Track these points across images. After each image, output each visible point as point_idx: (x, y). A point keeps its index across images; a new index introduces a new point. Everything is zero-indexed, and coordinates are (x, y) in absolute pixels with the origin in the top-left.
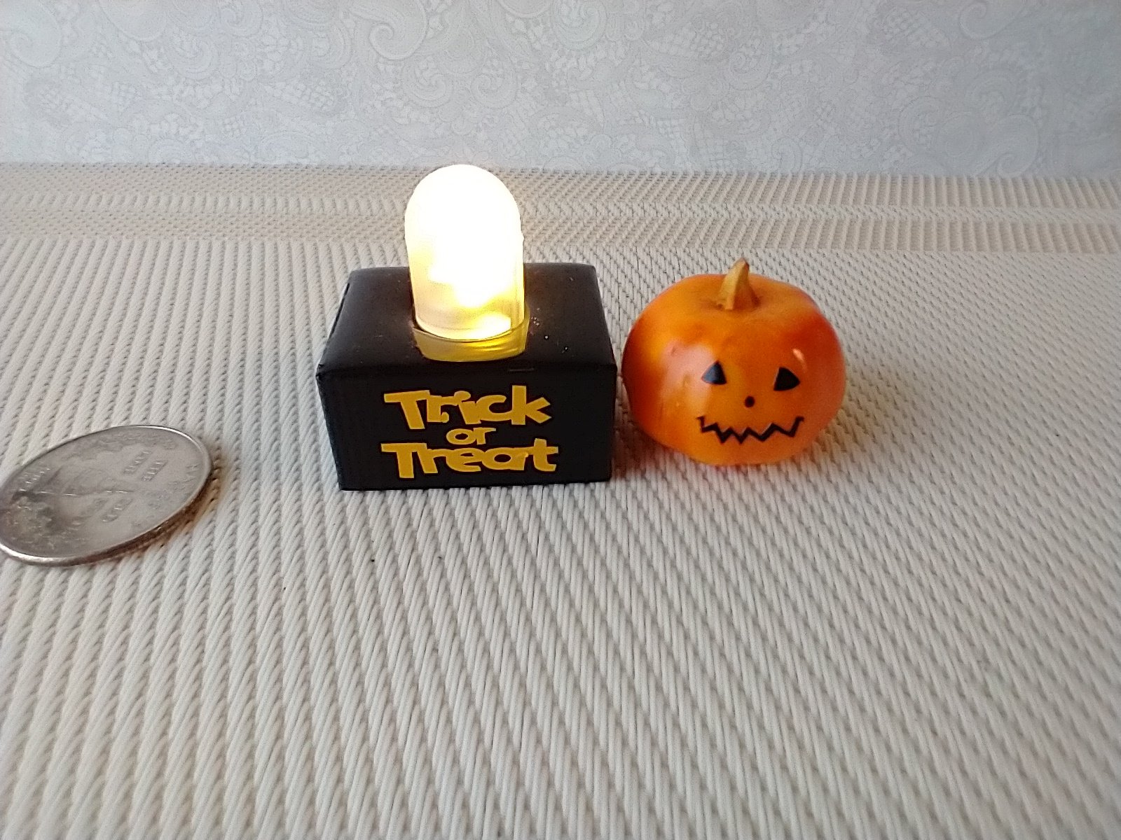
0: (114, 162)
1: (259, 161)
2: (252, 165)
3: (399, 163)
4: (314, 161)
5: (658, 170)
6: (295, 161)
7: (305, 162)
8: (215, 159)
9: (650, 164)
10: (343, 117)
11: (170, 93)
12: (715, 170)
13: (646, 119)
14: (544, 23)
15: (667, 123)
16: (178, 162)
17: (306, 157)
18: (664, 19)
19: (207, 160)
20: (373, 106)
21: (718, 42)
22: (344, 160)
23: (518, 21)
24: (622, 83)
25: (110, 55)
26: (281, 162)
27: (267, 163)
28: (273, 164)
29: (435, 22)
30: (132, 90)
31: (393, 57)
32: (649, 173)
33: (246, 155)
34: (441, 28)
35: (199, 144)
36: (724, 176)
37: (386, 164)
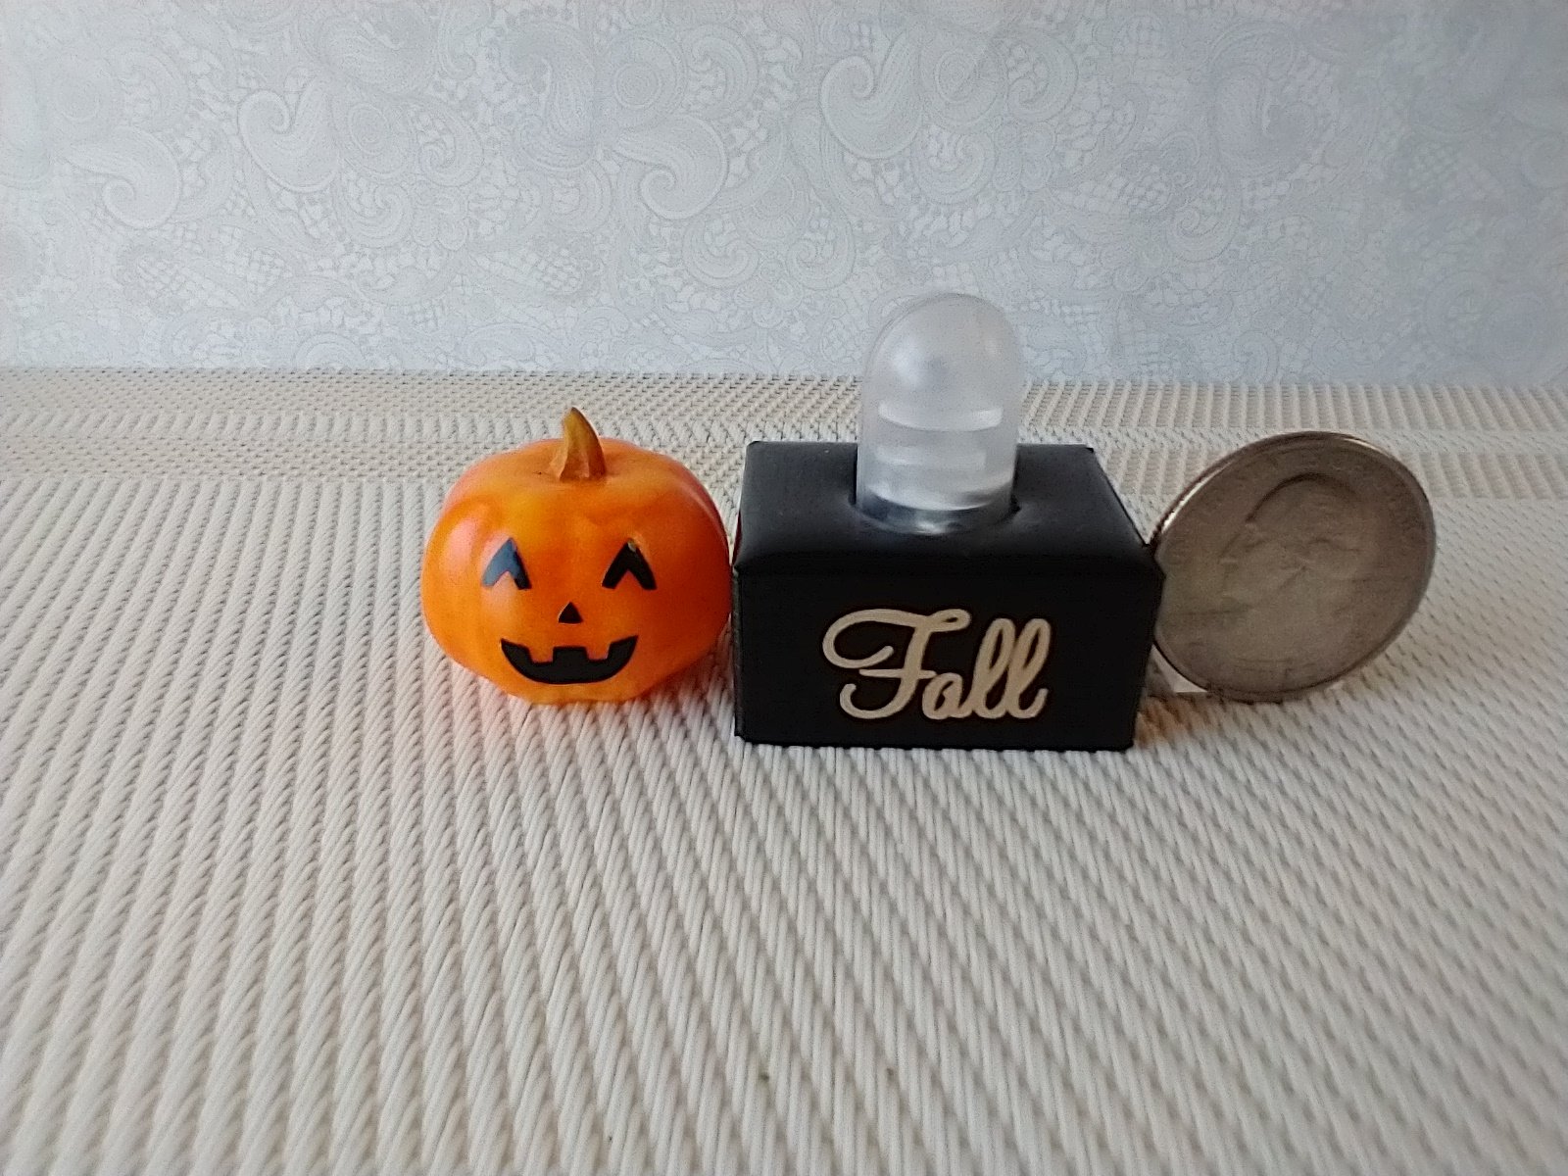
0: (243, 367)
1: (462, 366)
2: (449, 372)
3: (670, 369)
4: (543, 365)
5: (1061, 379)
6: (513, 365)
7: (529, 367)
8: (394, 361)
9: (1048, 370)
10: (591, 301)
11: (336, 268)
12: (1145, 379)
13: (1046, 304)
14: (901, 166)
15: (1077, 309)
16: (339, 368)
17: (533, 359)
18: (1082, 159)
19: (383, 365)
20: (637, 287)
21: (1160, 192)
22: (589, 365)
23: (864, 164)
24: (1013, 254)
25: (251, 212)
26: (494, 367)
27: (474, 369)
28: (482, 370)
29: (738, 165)
30: (279, 262)
31: (670, 216)
32: (1046, 383)
33: (442, 358)
34: (746, 174)
35: (373, 341)
36: (1161, 386)
37: (651, 369)
